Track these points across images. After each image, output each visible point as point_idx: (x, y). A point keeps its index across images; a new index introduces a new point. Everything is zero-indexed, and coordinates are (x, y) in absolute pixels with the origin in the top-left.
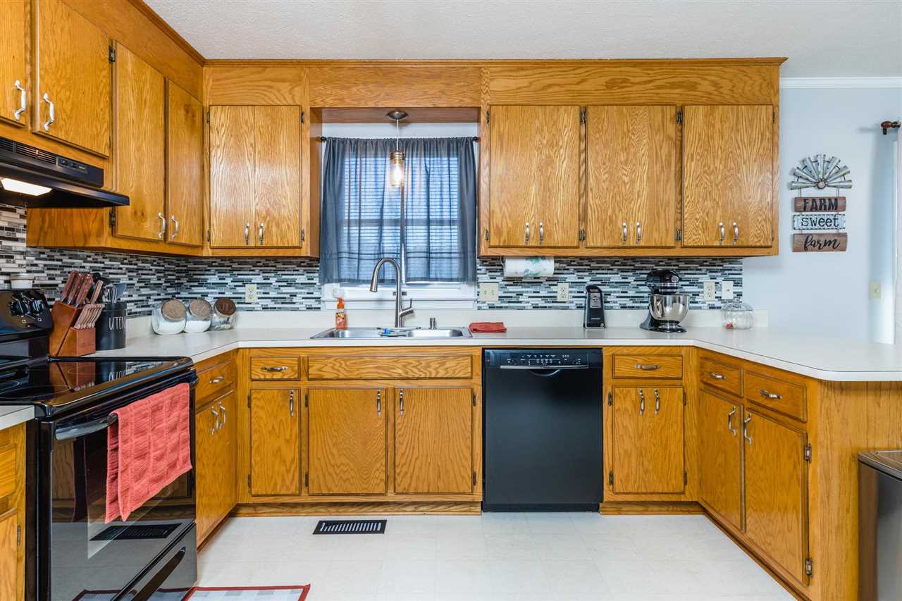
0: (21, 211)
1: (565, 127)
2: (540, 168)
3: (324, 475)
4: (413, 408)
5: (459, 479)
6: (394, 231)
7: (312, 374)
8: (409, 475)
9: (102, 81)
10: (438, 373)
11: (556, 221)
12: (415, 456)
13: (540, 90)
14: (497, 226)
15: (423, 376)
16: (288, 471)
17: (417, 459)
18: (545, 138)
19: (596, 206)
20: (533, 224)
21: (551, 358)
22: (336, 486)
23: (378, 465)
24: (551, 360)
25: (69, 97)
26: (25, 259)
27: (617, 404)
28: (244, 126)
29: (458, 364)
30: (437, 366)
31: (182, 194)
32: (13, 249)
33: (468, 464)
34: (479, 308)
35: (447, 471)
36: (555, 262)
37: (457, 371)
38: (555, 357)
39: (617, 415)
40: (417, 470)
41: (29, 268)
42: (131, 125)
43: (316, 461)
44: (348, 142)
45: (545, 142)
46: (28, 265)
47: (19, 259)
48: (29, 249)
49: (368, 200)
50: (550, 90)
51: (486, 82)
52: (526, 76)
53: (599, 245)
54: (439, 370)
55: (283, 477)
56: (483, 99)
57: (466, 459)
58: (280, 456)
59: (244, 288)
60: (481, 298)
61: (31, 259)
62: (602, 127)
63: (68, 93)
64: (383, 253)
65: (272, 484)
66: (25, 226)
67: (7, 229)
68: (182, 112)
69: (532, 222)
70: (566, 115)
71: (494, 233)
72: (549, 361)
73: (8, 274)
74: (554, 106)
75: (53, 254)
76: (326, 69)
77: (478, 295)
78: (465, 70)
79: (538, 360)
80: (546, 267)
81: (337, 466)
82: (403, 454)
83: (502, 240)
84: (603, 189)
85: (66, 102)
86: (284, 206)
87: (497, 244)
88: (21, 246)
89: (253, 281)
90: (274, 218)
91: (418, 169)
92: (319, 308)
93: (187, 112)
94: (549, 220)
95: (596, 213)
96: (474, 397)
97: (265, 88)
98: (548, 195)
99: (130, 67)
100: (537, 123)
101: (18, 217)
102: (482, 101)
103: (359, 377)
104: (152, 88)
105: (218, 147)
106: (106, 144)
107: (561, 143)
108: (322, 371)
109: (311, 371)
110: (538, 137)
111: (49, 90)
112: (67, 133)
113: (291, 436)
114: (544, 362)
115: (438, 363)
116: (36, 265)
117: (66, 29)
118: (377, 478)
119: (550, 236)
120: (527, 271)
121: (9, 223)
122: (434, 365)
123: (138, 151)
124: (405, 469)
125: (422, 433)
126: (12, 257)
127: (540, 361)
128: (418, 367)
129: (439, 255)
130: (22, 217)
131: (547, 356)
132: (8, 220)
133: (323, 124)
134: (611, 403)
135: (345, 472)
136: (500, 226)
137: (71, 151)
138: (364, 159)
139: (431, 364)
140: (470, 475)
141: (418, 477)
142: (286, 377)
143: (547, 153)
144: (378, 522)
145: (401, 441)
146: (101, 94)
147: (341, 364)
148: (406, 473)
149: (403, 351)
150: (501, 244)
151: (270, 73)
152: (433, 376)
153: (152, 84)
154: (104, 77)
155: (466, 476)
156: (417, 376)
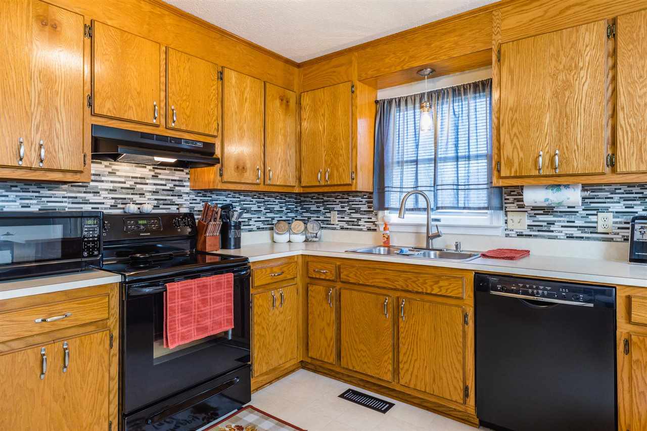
0: (187, 171)
1: (587, 46)
2: (556, 94)
3: (350, 355)
4: (413, 317)
5: (452, 389)
6: (427, 168)
7: (342, 278)
8: (410, 372)
9: (212, 93)
10: (433, 290)
11: (576, 147)
12: (414, 358)
13: (558, 15)
14: (508, 158)
15: (420, 290)
16: (329, 346)
17: (416, 360)
18: (561, 63)
19: (630, 126)
20: (548, 152)
21: (546, 290)
22: (358, 366)
23: (386, 357)
24: (546, 292)
25: (188, 106)
26: (189, 196)
27: (635, 354)
28: (319, 103)
29: (450, 284)
30: (432, 283)
31: (278, 153)
32: (182, 191)
33: (460, 376)
34: (507, 236)
35: (441, 378)
36: (584, 190)
37: (449, 291)
38: (550, 290)
39: (634, 367)
40: (415, 371)
41: (191, 201)
42: (234, 115)
43: (346, 344)
44: (394, 101)
45: (561, 67)
46: (190, 200)
47: (185, 197)
48: (191, 191)
49: (409, 145)
50: (569, 12)
51: (498, 23)
52: (540, 6)
53: (634, 169)
54: (434, 287)
55: (326, 348)
56: (494, 40)
57: (458, 371)
58: (324, 335)
59: (330, 214)
60: (510, 226)
61: (193, 196)
62: (637, 35)
63: (188, 103)
64: (418, 187)
65: (320, 352)
66: (189, 179)
67: (178, 181)
68: (278, 102)
69: (546, 151)
70: (588, 33)
71: (505, 164)
72: (543, 293)
73: (178, 205)
74: (572, 27)
75: (206, 193)
76: (369, 50)
77: (506, 223)
78: (477, 18)
79: (530, 291)
80: (569, 196)
81: (358, 350)
82: (405, 354)
83: (513, 170)
84: (639, 105)
85: (187, 109)
86: (341, 155)
87: (508, 175)
88: (187, 190)
89: (335, 209)
90: (335, 164)
91: (447, 115)
92: (376, 230)
93: (282, 100)
94: (567, 147)
95: (629, 134)
96: (466, 316)
97: (331, 74)
98: (565, 121)
99: (234, 80)
100: (552, 50)
101: (185, 174)
102: (494, 42)
103: (372, 284)
104: (252, 90)
105: (305, 119)
106: (215, 128)
107: (581, 64)
108: (348, 277)
109: (342, 276)
110: (553, 63)
111: (175, 103)
112: (187, 125)
113: (330, 321)
114: (538, 293)
115: (433, 282)
116: (196, 200)
117: (187, 67)
118: (386, 368)
119: (568, 163)
120: (547, 200)
121: (180, 177)
122: (429, 282)
123: (240, 130)
124: (406, 366)
125: (420, 340)
126: (181, 196)
127: (533, 292)
128: (417, 282)
129: (467, 187)
130: (187, 174)
131: (542, 287)
132: (179, 176)
133: (378, 91)
134: (627, 351)
135: (363, 357)
136: (511, 158)
137: (192, 135)
138: (406, 113)
139: (427, 281)
140: (462, 388)
141: (417, 376)
142: (327, 278)
143: (564, 78)
144: (387, 403)
145: (404, 343)
146: (211, 100)
147: (361, 273)
148: (407, 370)
149: (406, 268)
150: (512, 175)
151: (335, 62)
152: (429, 292)
153: (251, 88)
154: (214, 90)
155: (458, 387)
156: (415, 290)
